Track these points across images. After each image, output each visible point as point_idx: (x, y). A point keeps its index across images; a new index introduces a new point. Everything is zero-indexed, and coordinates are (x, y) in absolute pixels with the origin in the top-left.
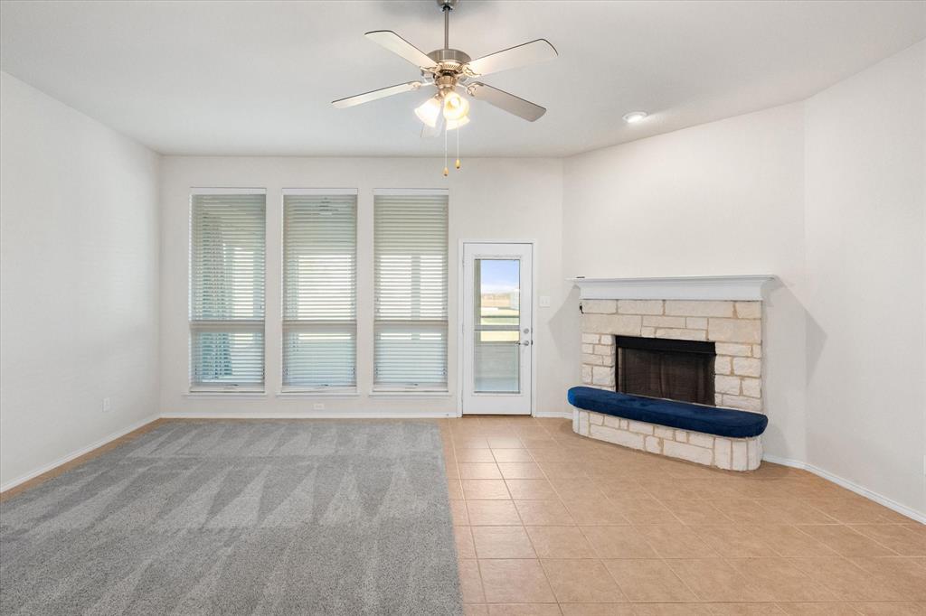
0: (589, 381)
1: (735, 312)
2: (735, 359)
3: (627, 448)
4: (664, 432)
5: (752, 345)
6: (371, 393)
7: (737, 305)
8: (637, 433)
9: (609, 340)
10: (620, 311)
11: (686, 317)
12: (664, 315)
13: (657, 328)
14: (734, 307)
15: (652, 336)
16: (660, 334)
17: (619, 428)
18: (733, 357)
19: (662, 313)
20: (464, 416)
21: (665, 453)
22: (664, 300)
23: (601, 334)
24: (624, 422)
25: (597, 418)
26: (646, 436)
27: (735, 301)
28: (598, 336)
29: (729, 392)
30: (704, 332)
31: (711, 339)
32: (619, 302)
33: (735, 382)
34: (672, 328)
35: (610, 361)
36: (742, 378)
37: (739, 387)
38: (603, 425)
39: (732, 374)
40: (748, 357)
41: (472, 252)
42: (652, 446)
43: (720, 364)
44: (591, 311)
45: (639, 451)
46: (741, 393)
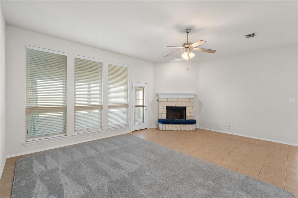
0: (161, 117)
1: (190, 101)
2: (190, 110)
3: (174, 131)
4: (181, 126)
8: (176, 127)
9: (165, 108)
10: (168, 101)
11: (181, 102)
13: (176, 104)
14: (190, 100)
15: (175, 106)
16: (177, 106)
17: (172, 127)
19: (177, 101)
20: (133, 131)
21: (181, 130)
22: (177, 98)
23: (164, 106)
24: (173, 125)
25: (167, 125)
26: (178, 127)
27: (190, 98)
29: (189, 116)
30: (184, 105)
31: (186, 106)
32: (168, 99)
34: (179, 104)
35: (165, 112)
36: (191, 113)
38: (169, 127)
39: (189, 113)
40: (192, 109)
42: (179, 129)
43: (187, 111)
44: (161, 101)
45: (176, 131)
46: (191, 116)
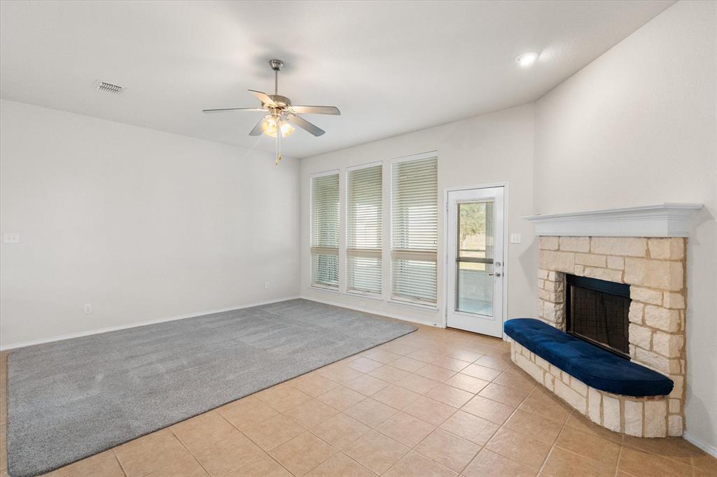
0: (542, 314)
1: (648, 251)
2: (648, 306)
3: (534, 380)
4: (556, 371)
5: (662, 291)
6: (389, 300)
7: (650, 242)
8: (540, 368)
9: (553, 276)
10: (561, 249)
11: (607, 255)
12: (590, 252)
13: (585, 266)
14: (648, 245)
15: (582, 275)
16: (587, 273)
18: (646, 304)
19: (588, 251)
20: (447, 328)
21: (556, 392)
22: (590, 237)
23: (549, 270)
26: (545, 372)
27: (649, 238)
28: (547, 272)
30: (621, 273)
31: (627, 281)
32: (561, 238)
33: (646, 333)
34: (597, 267)
36: (655, 330)
37: (650, 339)
38: (522, 354)
39: (644, 324)
40: (658, 306)
41: (454, 197)
42: (548, 383)
43: (634, 312)
44: (543, 247)
45: (540, 384)
46: (651, 348)
